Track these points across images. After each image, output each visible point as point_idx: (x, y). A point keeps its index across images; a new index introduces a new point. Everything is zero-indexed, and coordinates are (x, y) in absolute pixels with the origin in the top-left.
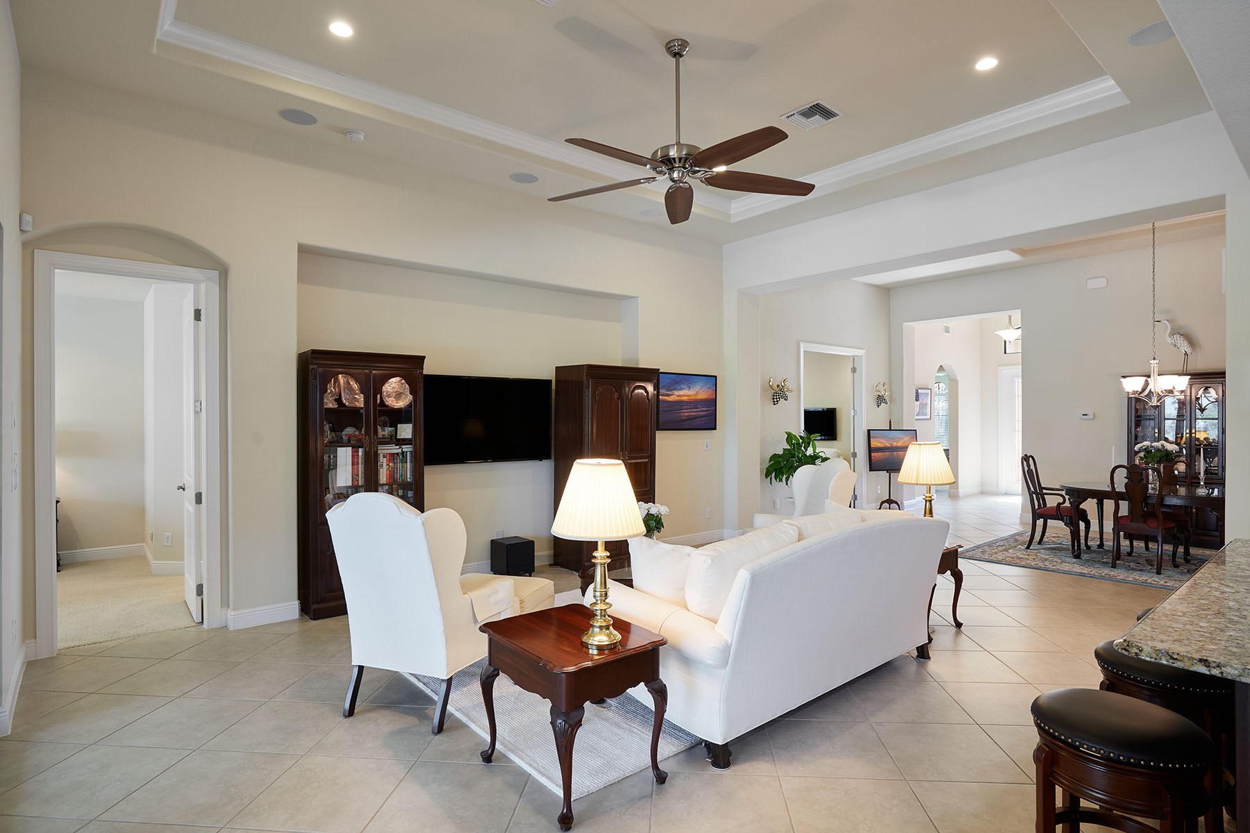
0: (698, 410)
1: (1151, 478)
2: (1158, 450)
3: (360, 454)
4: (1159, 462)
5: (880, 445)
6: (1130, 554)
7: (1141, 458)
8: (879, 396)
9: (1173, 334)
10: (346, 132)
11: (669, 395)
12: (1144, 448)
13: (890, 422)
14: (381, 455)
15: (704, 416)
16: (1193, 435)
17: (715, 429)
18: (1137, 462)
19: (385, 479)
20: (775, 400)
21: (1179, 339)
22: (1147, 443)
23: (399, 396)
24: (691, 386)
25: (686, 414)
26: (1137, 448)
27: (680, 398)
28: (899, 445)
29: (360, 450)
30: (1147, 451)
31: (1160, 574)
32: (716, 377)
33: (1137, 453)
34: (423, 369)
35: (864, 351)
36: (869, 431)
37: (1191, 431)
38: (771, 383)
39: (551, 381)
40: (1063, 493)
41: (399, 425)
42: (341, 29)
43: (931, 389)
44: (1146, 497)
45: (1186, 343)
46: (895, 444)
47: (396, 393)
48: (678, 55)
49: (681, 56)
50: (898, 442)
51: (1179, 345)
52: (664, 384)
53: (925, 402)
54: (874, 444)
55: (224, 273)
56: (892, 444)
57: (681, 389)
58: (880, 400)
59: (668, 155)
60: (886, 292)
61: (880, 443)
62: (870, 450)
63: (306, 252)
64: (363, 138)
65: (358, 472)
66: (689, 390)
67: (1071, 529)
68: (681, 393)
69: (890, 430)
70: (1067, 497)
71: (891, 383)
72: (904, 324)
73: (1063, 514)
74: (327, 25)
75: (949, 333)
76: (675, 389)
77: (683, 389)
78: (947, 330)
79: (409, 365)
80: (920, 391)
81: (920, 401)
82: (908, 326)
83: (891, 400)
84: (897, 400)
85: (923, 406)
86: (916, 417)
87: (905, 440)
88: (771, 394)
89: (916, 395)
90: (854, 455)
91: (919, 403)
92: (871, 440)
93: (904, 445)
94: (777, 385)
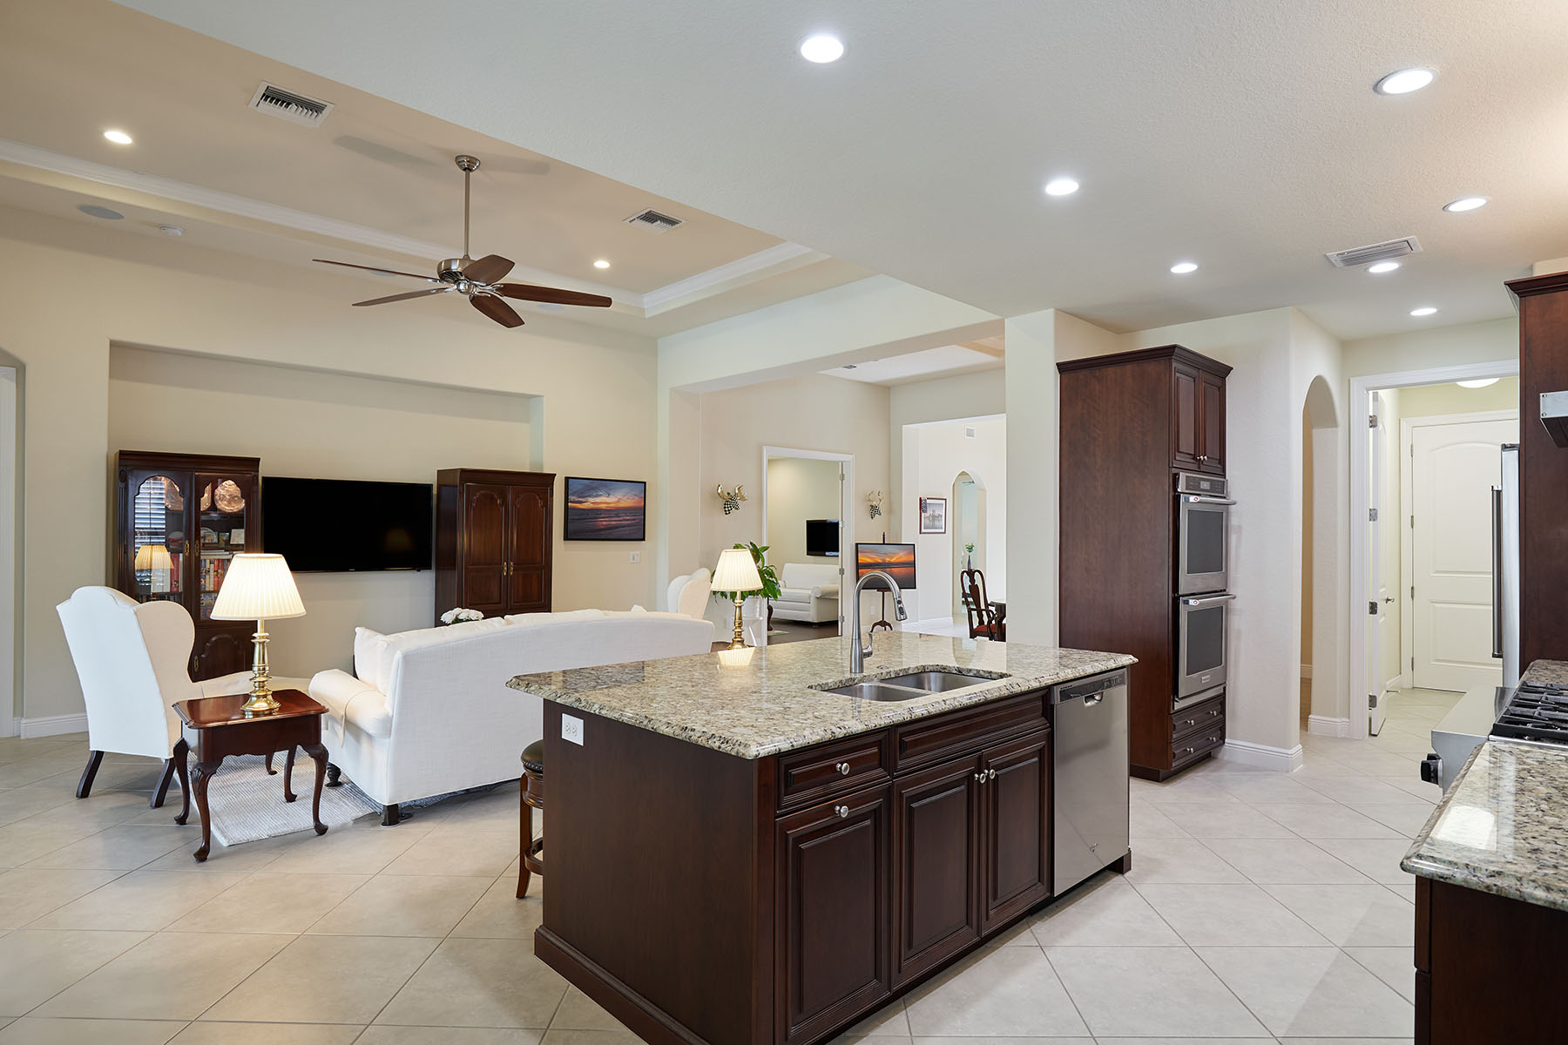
0: (621, 518)
3: (181, 559)
5: (869, 560)
8: (872, 506)
10: (162, 227)
11: (581, 502)
13: (884, 535)
14: (208, 561)
15: (628, 525)
17: (644, 539)
19: (212, 586)
20: (727, 511)
23: (232, 499)
24: (611, 493)
25: (604, 523)
27: (596, 506)
28: (893, 560)
29: (181, 555)
32: (645, 483)
34: (258, 471)
35: (853, 457)
36: (857, 544)
38: (719, 491)
39: (432, 485)
41: (233, 530)
42: (118, 137)
43: (946, 499)
46: (888, 560)
47: (228, 495)
48: (468, 169)
49: (471, 170)
50: (892, 558)
52: (575, 490)
53: (937, 513)
54: (863, 559)
55: (21, 369)
56: (884, 560)
57: (597, 496)
58: (874, 511)
59: (450, 269)
60: (884, 391)
61: (870, 558)
62: (859, 566)
63: (118, 349)
64: (180, 234)
65: (178, 577)
66: (608, 497)
68: (598, 500)
69: (884, 544)
71: (890, 493)
72: (903, 427)
74: (102, 133)
75: (973, 436)
76: (589, 496)
77: (601, 495)
78: (970, 433)
79: (241, 469)
80: (928, 501)
81: (930, 512)
82: (907, 429)
83: (890, 511)
84: (894, 510)
85: (934, 518)
86: (923, 531)
87: (900, 556)
88: (721, 503)
89: (923, 506)
90: (842, 571)
91: (927, 514)
92: (859, 555)
93: (898, 561)
94: (728, 494)
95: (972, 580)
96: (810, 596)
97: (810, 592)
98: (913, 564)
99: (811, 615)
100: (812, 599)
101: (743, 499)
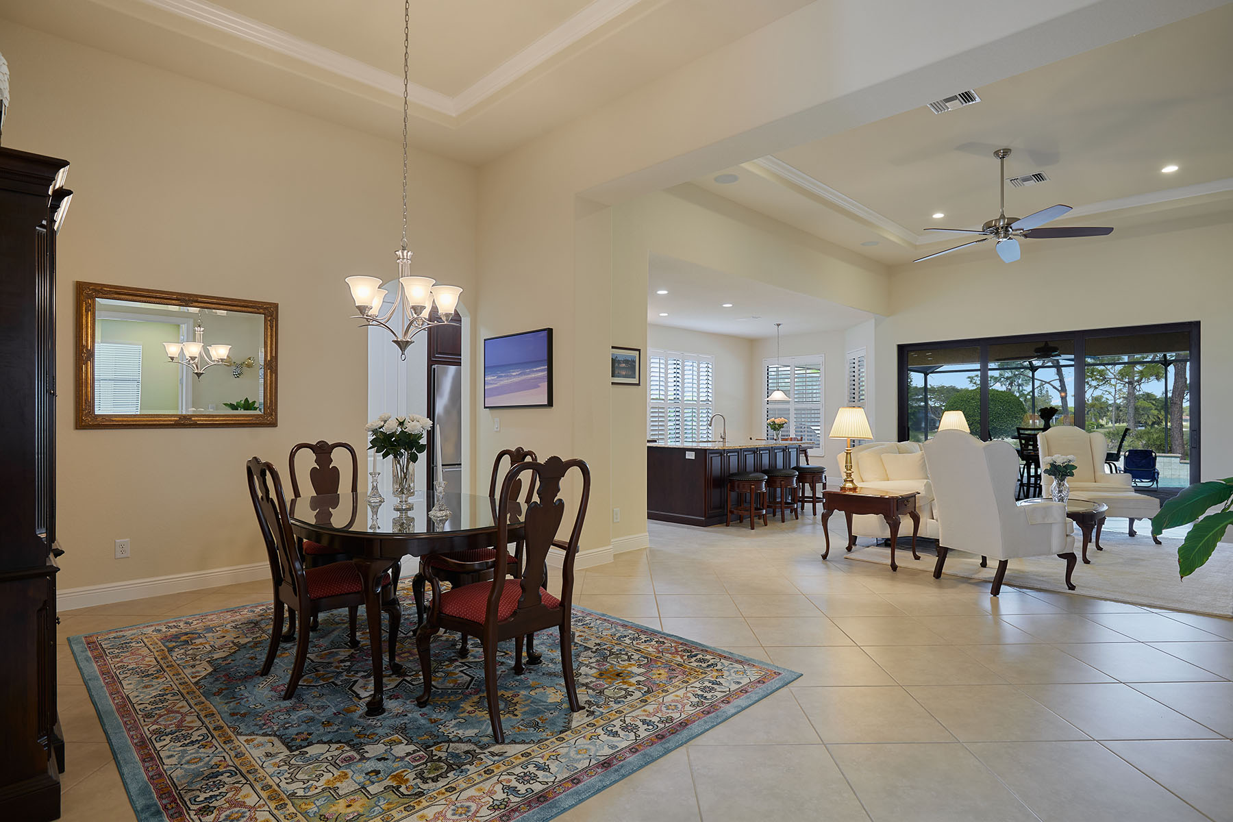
48: (1003, 157)
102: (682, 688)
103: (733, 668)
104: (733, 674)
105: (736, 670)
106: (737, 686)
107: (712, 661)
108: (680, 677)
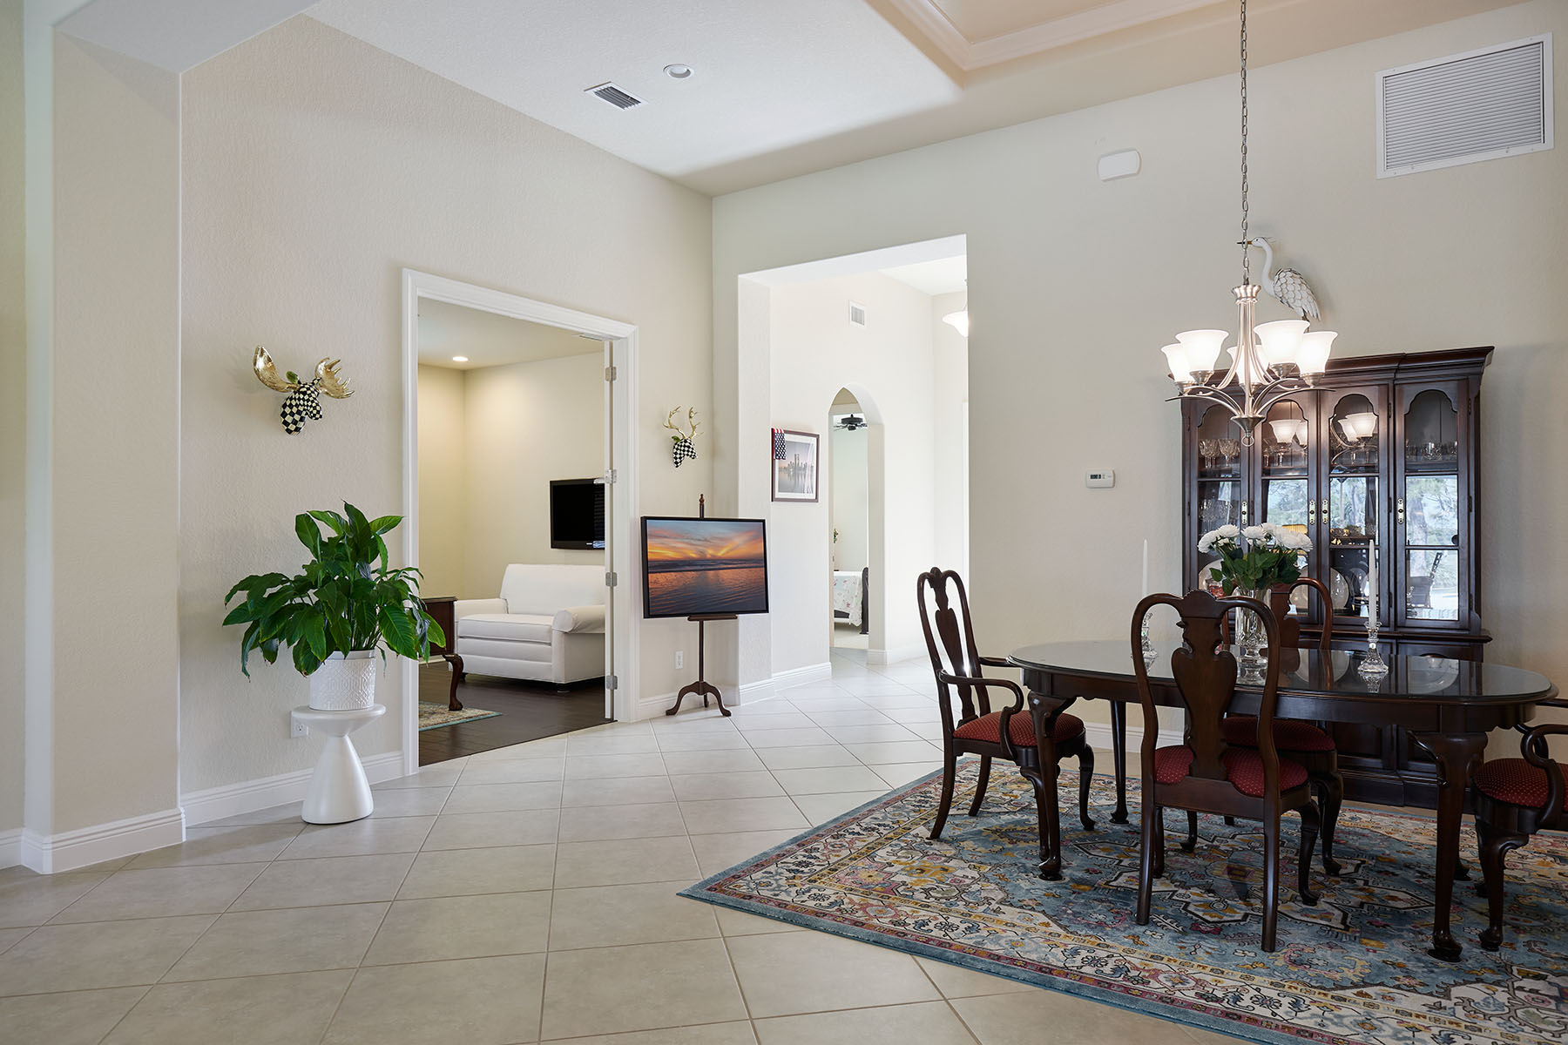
1: (1239, 630)
2: (1258, 550)
4: (1260, 584)
5: (670, 554)
6: (1188, 847)
7: (1216, 575)
8: (676, 439)
9: (1276, 272)
12: (1221, 542)
13: (702, 501)
16: (1325, 516)
18: (1203, 585)
20: (289, 419)
21: (1291, 281)
22: (1228, 530)
26: (1203, 546)
28: (721, 553)
30: (1231, 552)
31: (1272, 950)
33: (1204, 559)
35: (634, 328)
36: (644, 520)
37: (1319, 506)
40: (1019, 680)
43: (817, 436)
44: (1231, 695)
45: (1305, 292)
46: (710, 553)
50: (719, 548)
51: (1290, 297)
53: (802, 462)
54: (657, 551)
58: (681, 449)
61: (673, 549)
62: (648, 566)
67: (1036, 787)
69: (702, 519)
70: (1026, 691)
71: (712, 415)
72: (740, 276)
73: (1017, 740)
75: (861, 322)
78: (858, 316)
80: (787, 437)
81: (789, 459)
82: (750, 283)
83: (714, 453)
84: (722, 451)
85: (797, 470)
86: (778, 495)
87: (736, 544)
88: (271, 402)
89: (778, 447)
90: (612, 580)
91: (785, 463)
92: (649, 541)
93: (733, 554)
94: (291, 376)
95: (942, 599)
96: (550, 631)
97: (549, 621)
98: (762, 561)
99: (552, 669)
100: (556, 639)
101: (338, 393)
102: (834, 864)
103: (774, 890)
104: (772, 882)
105: (770, 887)
106: (768, 869)
107: (805, 897)
108: (842, 875)
